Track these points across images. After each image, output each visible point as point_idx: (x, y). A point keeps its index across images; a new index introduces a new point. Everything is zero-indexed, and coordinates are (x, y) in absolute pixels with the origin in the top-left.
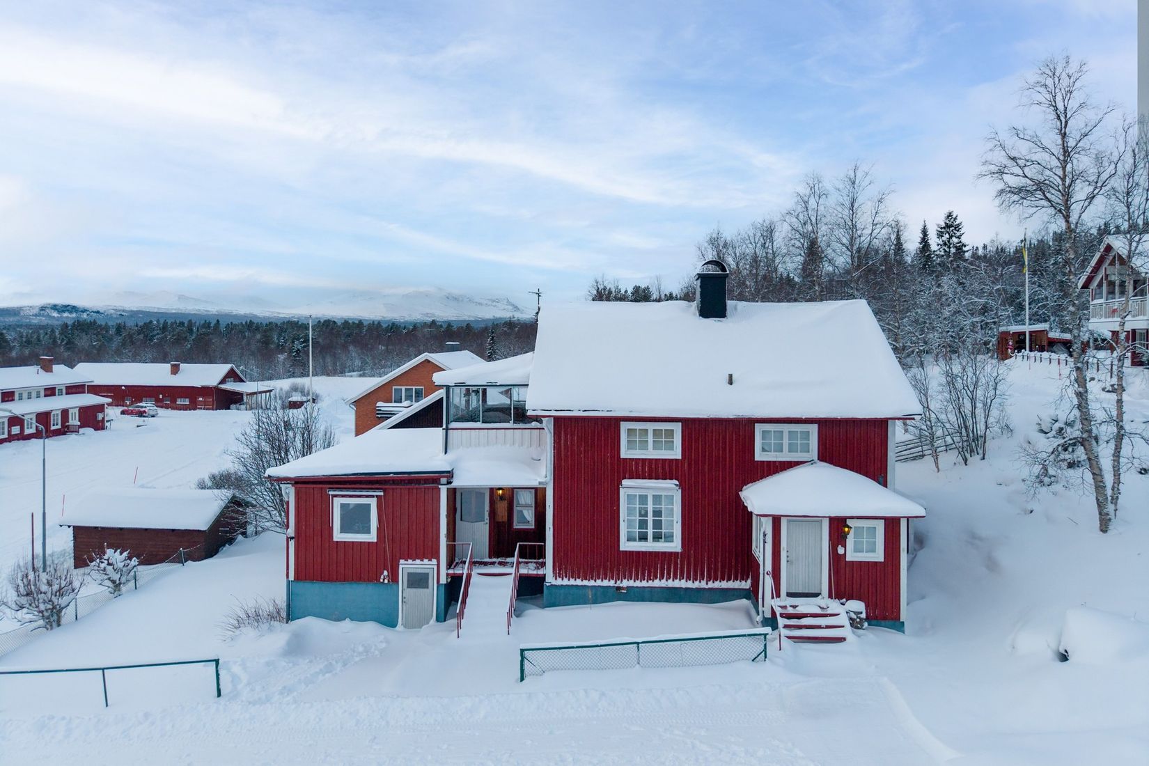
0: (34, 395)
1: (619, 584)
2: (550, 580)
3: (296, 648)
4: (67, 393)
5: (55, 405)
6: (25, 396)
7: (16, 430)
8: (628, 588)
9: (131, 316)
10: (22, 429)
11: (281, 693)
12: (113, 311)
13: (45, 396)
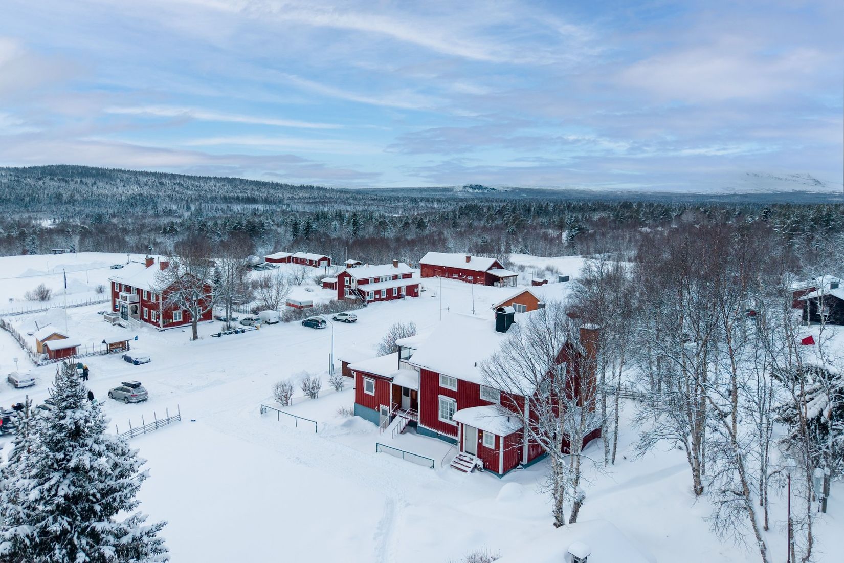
0: (388, 279)
1: (438, 432)
2: (419, 424)
3: (348, 424)
4: (403, 278)
5: (394, 284)
6: (384, 280)
7: (378, 296)
8: (440, 435)
9: (512, 191)
10: (380, 296)
11: (330, 437)
12: (501, 188)
13: (393, 279)
